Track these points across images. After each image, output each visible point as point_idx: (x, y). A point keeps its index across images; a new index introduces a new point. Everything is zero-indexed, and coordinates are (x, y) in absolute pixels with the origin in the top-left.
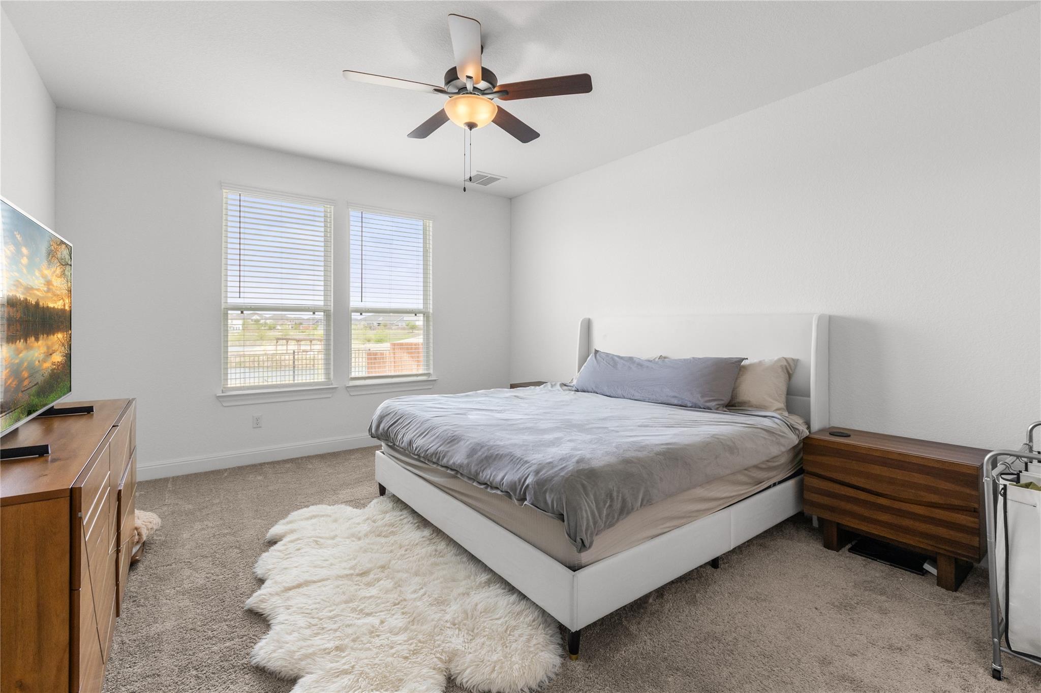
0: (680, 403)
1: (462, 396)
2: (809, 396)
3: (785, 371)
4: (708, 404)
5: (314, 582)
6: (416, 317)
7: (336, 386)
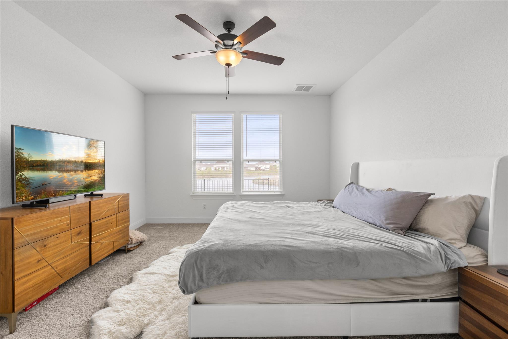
0: (373, 222)
1: (263, 204)
2: (488, 231)
3: (470, 207)
4: (388, 226)
5: (156, 274)
6: (275, 163)
7: (235, 194)
